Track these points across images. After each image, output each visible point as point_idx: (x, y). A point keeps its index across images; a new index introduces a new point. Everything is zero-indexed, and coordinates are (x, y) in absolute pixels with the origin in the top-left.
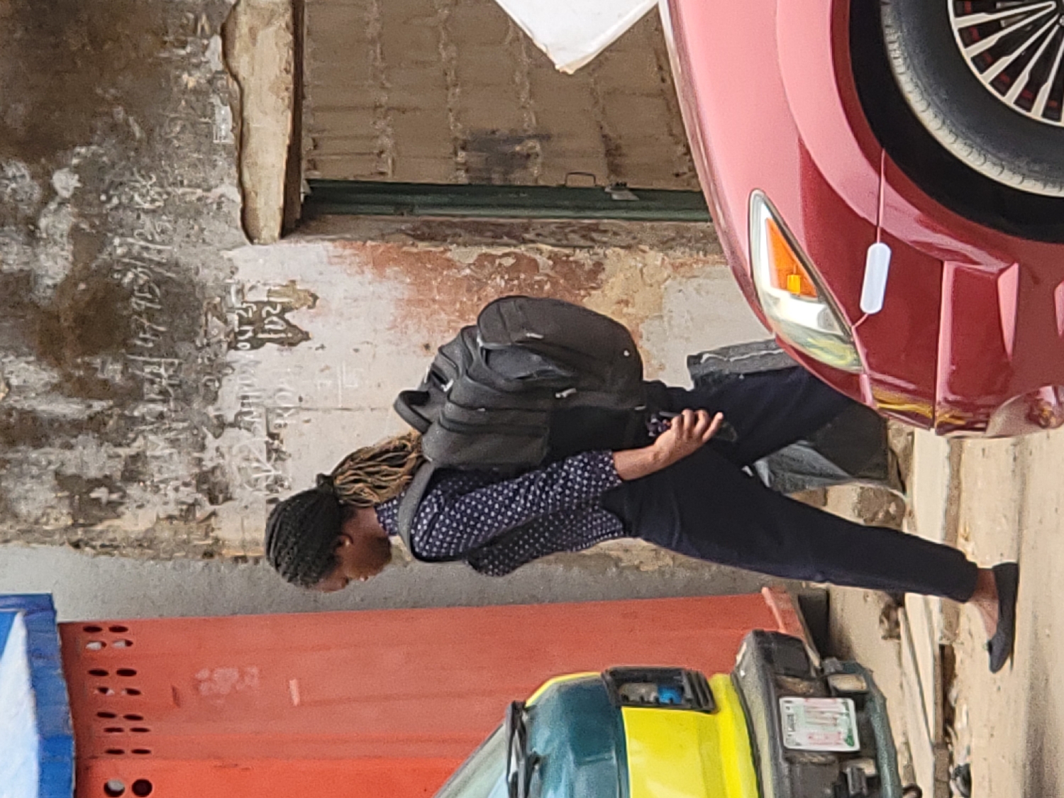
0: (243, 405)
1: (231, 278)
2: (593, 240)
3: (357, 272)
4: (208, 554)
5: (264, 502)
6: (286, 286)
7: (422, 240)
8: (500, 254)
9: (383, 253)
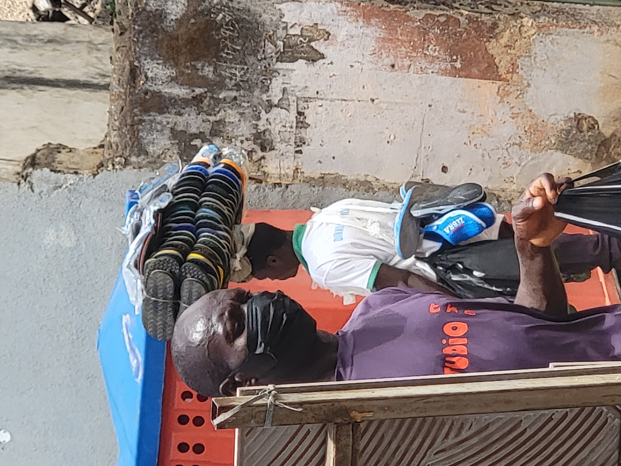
0: (283, 94)
1: (280, 20)
2: (493, 9)
3: (354, 20)
4: (259, 181)
5: (293, 152)
6: (312, 26)
7: (393, 4)
8: (438, 14)
9: (370, 10)
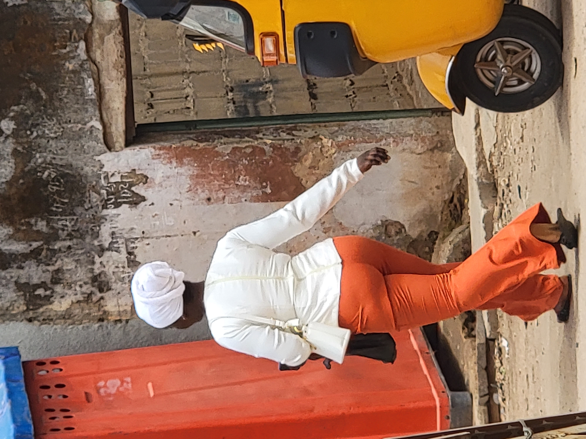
0: (112, 238)
1: (100, 171)
2: (294, 135)
3: (168, 162)
4: (101, 320)
6: (131, 172)
7: (202, 142)
8: (244, 147)
9: (181, 151)
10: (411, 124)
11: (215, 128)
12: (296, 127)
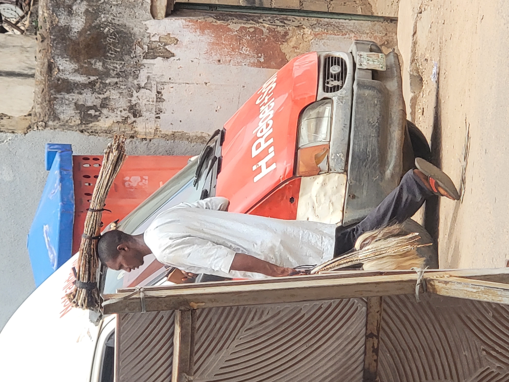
0: (148, 80)
1: (145, 32)
2: (285, 23)
3: (194, 31)
4: (132, 137)
5: (154, 118)
6: (166, 35)
7: (219, 20)
8: (249, 27)
9: (204, 25)
10: (368, 26)
11: (229, 11)
12: (287, 18)
